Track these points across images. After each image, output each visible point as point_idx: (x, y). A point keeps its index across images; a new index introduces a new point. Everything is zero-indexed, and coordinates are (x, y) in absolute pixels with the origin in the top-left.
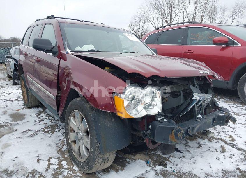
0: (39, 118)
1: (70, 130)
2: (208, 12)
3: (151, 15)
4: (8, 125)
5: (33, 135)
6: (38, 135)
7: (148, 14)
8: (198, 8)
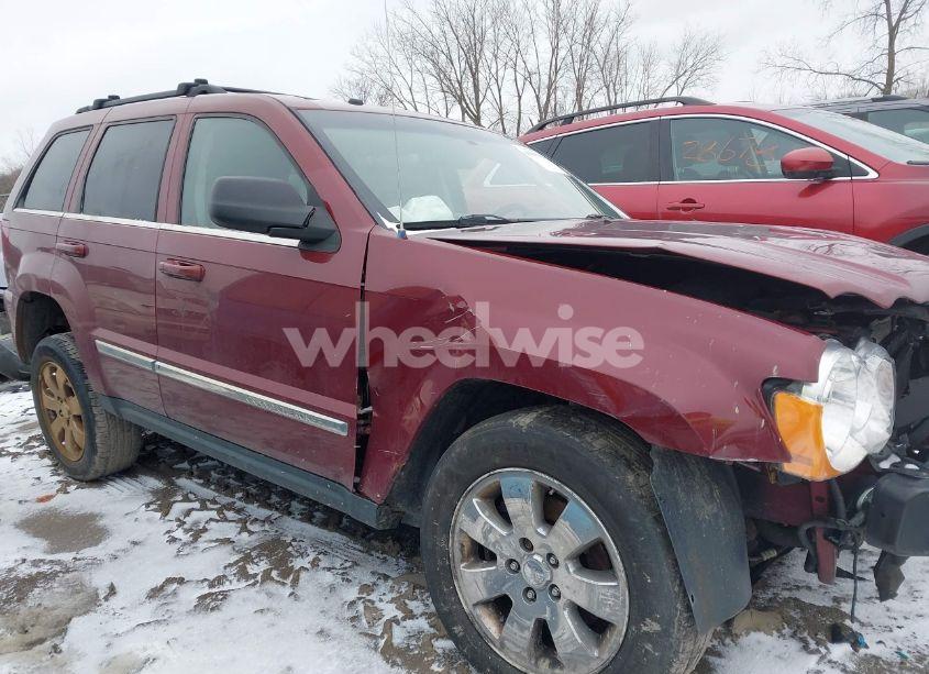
0: (178, 520)
1: (458, 555)
2: (596, 68)
3: (399, 80)
4: (55, 574)
5: (208, 601)
6: (234, 596)
7: (389, 76)
8: (562, 53)
